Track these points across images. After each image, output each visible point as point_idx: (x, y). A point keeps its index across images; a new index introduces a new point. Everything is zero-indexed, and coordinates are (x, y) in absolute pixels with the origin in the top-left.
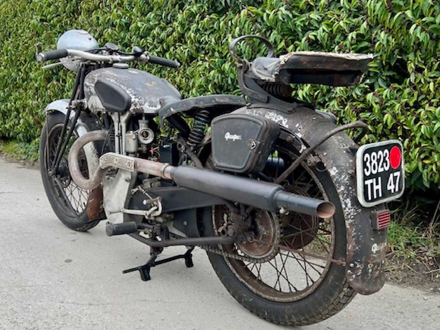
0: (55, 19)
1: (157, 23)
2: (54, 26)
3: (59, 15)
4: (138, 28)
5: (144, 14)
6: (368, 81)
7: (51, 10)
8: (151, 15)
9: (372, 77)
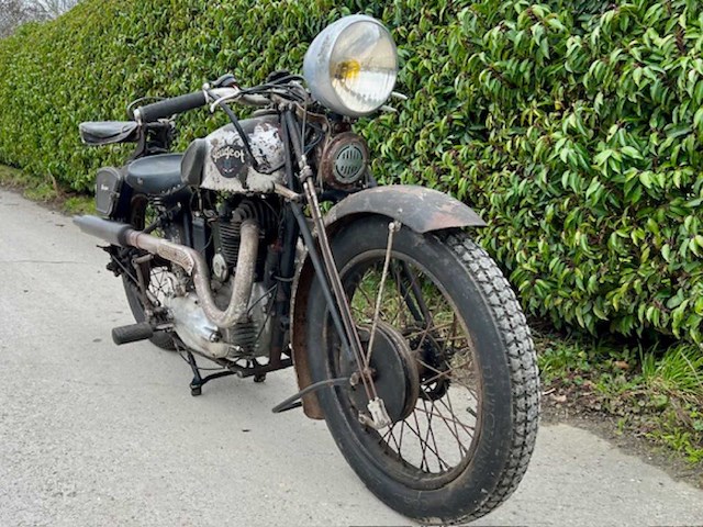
0: (142, 40)
1: (247, 50)
2: (140, 49)
3: (147, 35)
4: (225, 57)
5: (233, 39)
6: (451, 137)
7: (137, 27)
8: (240, 40)
9: (458, 132)
